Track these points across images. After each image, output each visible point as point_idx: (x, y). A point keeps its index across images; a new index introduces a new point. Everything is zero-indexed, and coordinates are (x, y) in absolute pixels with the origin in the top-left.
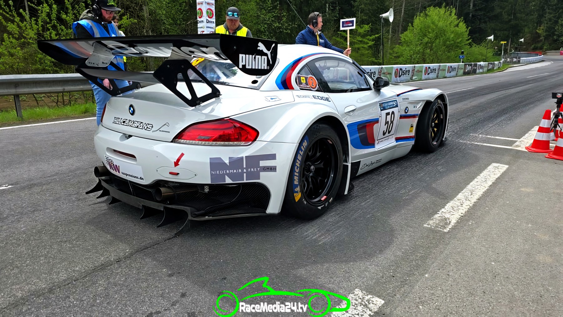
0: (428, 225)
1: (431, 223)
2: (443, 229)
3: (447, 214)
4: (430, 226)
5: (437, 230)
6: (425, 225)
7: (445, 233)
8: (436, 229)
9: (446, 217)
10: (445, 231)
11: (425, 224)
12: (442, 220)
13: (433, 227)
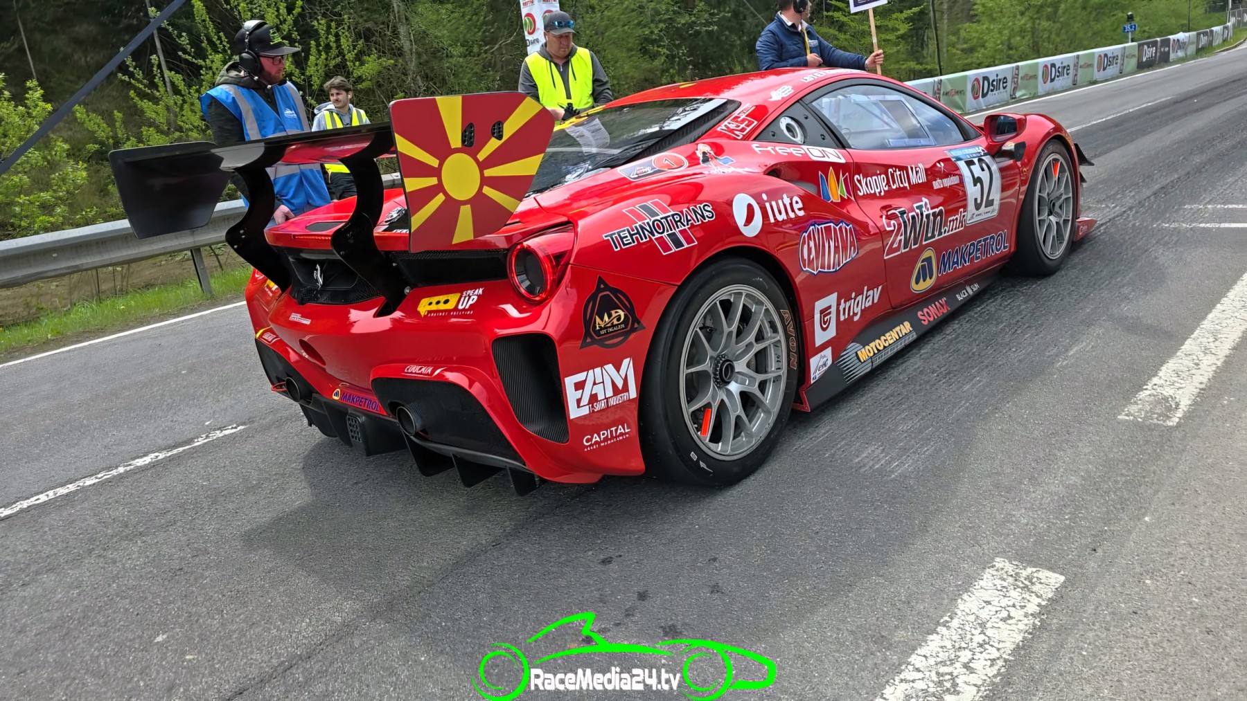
0: (1127, 415)
1: (1133, 411)
2: (1165, 421)
3: (1167, 389)
4: (1132, 418)
5: (1151, 423)
6: (1119, 417)
7: (1171, 427)
8: (1148, 423)
9: (1166, 394)
10: (1171, 424)
11: (1120, 414)
12: (1158, 402)
13: (1139, 420)
